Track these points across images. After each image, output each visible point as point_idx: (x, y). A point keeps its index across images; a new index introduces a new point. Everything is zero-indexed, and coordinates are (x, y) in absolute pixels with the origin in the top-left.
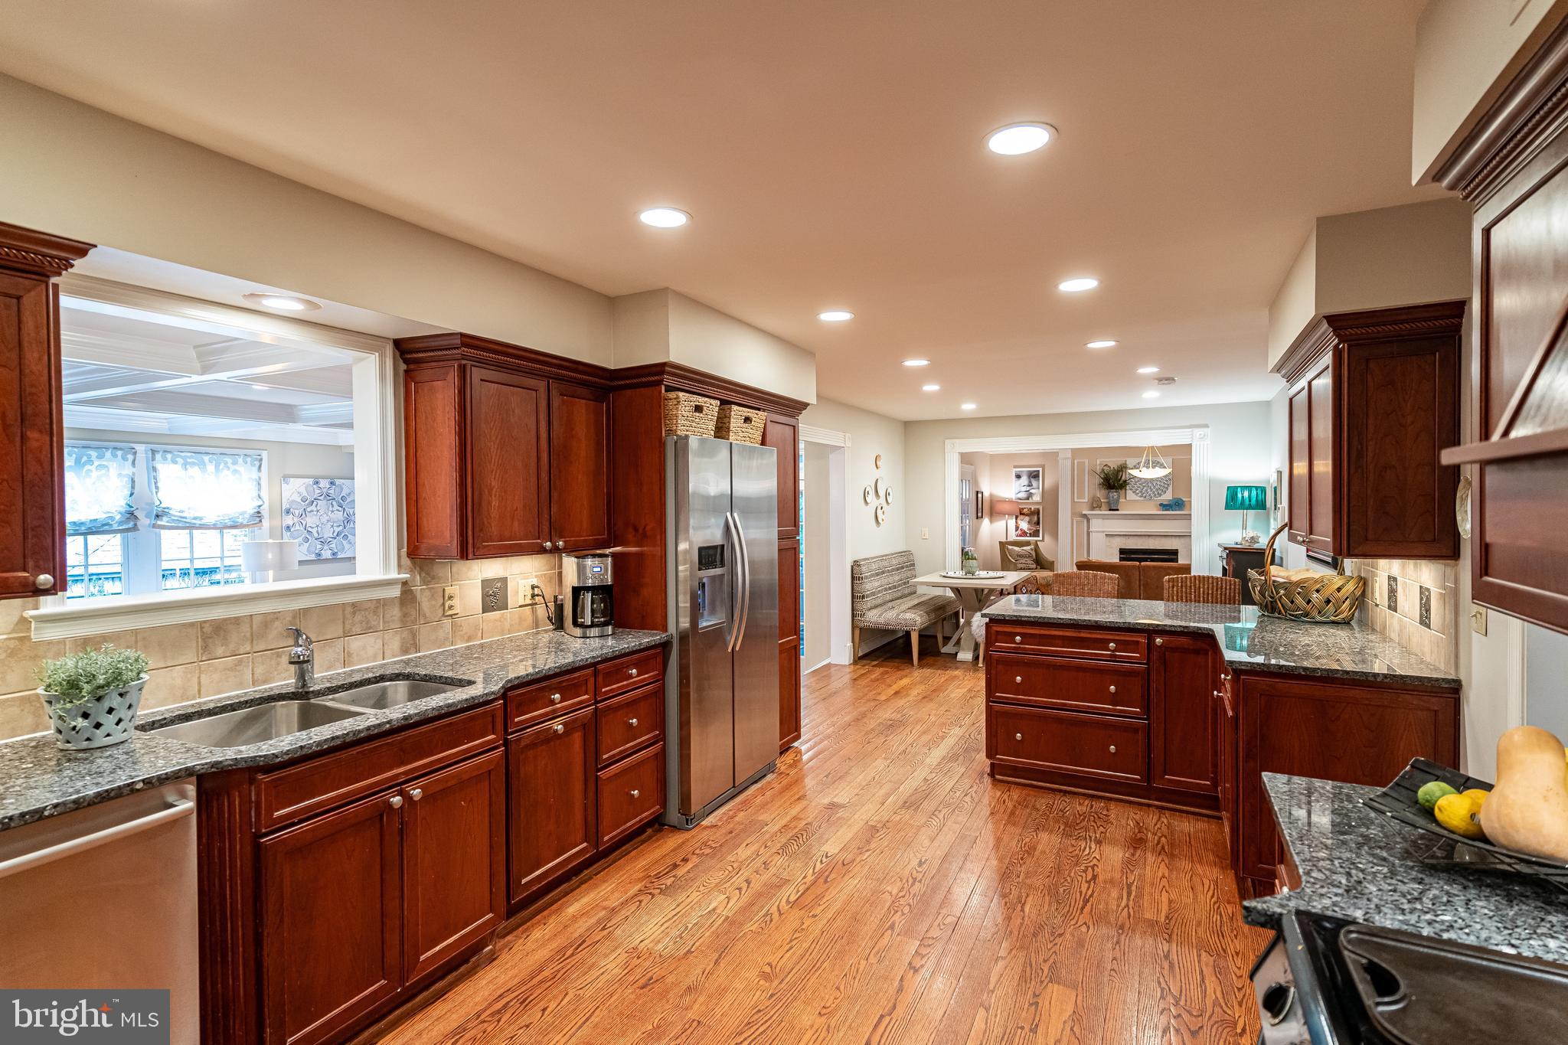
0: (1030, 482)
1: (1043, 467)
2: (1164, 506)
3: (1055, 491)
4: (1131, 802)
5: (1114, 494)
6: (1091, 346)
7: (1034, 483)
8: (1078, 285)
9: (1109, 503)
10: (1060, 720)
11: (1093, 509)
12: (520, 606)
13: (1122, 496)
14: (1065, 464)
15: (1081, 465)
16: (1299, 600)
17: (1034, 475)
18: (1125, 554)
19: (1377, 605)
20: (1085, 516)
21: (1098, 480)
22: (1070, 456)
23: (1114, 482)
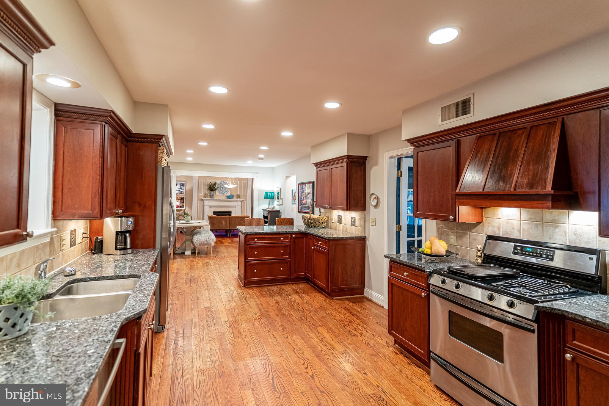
0: (181, 187)
1: (186, 182)
2: (228, 197)
3: (191, 191)
4: (284, 284)
5: (212, 193)
6: (261, 148)
7: (182, 187)
8: (287, 134)
9: (210, 196)
10: (267, 263)
11: (205, 198)
12: (79, 244)
13: (215, 194)
14: (195, 182)
15: (201, 182)
16: (317, 223)
17: (183, 185)
18: (215, 213)
19: (333, 222)
20: (202, 200)
21: (207, 187)
22: (197, 178)
23: (212, 188)
